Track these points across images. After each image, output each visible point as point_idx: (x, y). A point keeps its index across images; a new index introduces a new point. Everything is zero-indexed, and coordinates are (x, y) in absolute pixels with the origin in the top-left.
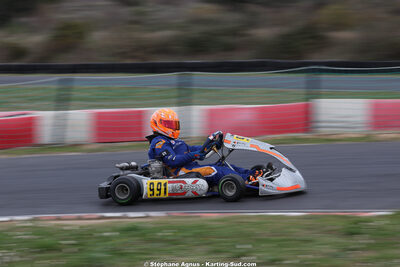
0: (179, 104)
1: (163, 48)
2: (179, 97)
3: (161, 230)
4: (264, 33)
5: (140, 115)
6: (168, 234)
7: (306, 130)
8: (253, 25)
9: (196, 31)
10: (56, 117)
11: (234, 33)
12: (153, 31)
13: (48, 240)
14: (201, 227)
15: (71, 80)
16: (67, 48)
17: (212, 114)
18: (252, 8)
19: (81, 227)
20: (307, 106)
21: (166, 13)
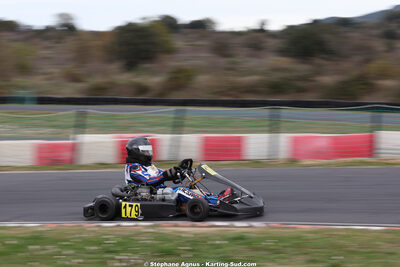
0: (270, 132)
1: (251, 89)
2: (269, 126)
3: (264, 239)
4: (327, 80)
5: (239, 140)
6: (270, 243)
7: (370, 156)
8: (319, 73)
9: (276, 77)
10: (172, 139)
11: (305, 79)
12: (244, 75)
13: (167, 246)
14: (298, 238)
15: (185, 111)
16: (179, 87)
17: (296, 141)
18: (318, 61)
19: (195, 234)
20: (371, 136)
21: (253, 63)
